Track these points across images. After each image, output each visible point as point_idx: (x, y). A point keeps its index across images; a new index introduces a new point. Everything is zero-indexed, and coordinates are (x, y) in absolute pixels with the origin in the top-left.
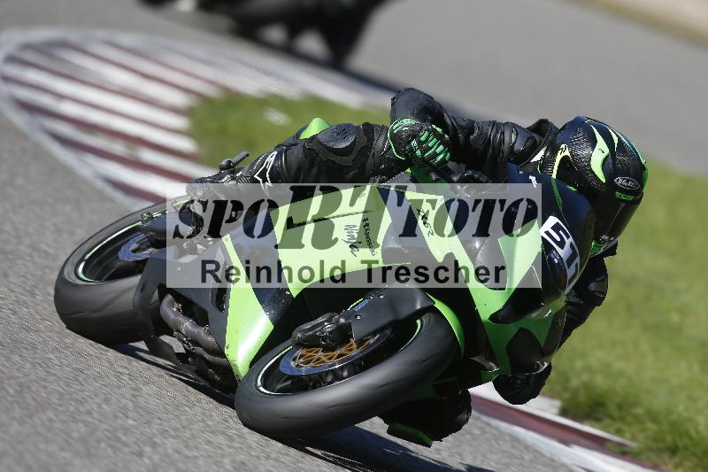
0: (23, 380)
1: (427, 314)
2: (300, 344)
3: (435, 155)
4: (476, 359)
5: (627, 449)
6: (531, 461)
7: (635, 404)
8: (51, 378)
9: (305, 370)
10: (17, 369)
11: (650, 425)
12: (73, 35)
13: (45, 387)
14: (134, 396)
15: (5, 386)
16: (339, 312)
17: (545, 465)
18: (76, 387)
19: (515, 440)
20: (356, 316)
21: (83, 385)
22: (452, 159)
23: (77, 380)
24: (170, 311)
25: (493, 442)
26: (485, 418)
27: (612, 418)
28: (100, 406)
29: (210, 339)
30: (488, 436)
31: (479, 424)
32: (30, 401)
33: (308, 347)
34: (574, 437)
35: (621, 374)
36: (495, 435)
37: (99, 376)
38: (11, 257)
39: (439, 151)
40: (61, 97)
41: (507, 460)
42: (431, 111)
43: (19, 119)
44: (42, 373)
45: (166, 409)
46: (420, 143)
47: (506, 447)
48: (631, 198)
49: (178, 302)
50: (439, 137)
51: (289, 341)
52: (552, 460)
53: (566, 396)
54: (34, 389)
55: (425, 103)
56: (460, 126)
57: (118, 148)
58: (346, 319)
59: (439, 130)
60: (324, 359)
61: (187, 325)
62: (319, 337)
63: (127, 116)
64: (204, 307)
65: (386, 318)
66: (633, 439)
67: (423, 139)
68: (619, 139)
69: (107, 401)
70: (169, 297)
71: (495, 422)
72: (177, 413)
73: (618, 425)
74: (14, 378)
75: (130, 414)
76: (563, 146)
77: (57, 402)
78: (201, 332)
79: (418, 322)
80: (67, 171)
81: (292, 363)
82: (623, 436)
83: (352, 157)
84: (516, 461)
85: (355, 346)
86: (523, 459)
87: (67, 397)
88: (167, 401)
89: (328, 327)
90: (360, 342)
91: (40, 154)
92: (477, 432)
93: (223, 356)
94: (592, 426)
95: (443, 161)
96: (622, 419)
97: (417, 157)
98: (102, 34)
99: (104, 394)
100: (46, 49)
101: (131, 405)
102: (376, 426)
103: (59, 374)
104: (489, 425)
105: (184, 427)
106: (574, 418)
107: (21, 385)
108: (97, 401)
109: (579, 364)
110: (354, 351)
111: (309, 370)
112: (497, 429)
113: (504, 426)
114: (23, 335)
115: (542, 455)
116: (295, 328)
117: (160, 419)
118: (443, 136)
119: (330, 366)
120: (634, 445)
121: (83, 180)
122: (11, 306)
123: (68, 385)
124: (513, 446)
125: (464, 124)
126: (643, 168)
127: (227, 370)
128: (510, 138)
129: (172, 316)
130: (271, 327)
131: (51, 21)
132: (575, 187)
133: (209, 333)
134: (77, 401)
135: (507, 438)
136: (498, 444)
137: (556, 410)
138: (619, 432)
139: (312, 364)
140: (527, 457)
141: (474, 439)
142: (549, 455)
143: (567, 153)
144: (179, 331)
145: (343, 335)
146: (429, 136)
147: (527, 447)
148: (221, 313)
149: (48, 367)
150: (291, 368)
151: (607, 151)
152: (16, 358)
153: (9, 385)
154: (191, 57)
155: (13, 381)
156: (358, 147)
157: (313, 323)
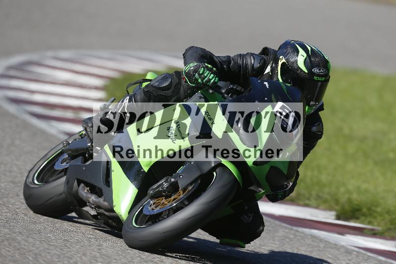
0: (36, 251)
1: (219, 168)
2: (152, 197)
3: (210, 80)
4: (252, 188)
5: (376, 232)
6: (324, 247)
7: (377, 206)
8: (51, 248)
9: (157, 210)
10: (32, 246)
11: (387, 216)
12: (34, 57)
13: (49, 253)
14: (99, 249)
15: (27, 256)
16: (171, 175)
17: (332, 248)
18: (66, 250)
19: (314, 237)
20: (180, 176)
21: (69, 248)
22: (220, 80)
23: (67, 246)
24: (84, 192)
25: (302, 241)
26: (295, 228)
27: (364, 215)
28: (81, 258)
29: (106, 203)
30: (298, 237)
31: (292, 232)
32: (42, 262)
33: (157, 198)
34: (346, 230)
35: (366, 191)
36: (301, 236)
37: (78, 242)
38: (19, 185)
39: (211, 77)
40: (33, 92)
41: (311, 249)
42: (205, 57)
43: (12, 108)
44: (46, 246)
45: (117, 253)
46: (199, 75)
47: (309, 242)
48: (324, 79)
49: (87, 187)
50: (210, 70)
51: (147, 197)
52: (336, 245)
53: (337, 208)
54: (43, 255)
55: (202, 53)
56: (223, 61)
57: (69, 114)
58: (175, 179)
59: (209, 66)
60: (166, 203)
61: (93, 198)
62: (161, 191)
63: (71, 97)
64: (100, 187)
65: (196, 174)
66: (379, 225)
67: (201, 72)
68: (311, 48)
69: (84, 255)
70: (82, 185)
71: (301, 229)
72: (124, 255)
73: (369, 219)
74: (31, 251)
75: (99, 260)
76: (281, 57)
77: (56, 259)
78: (101, 200)
79: (215, 173)
80: (43, 132)
81: (149, 208)
82: (373, 225)
83: (171, 91)
84: (316, 249)
85: (182, 192)
86: (319, 247)
87: (62, 256)
88: (119, 249)
89: (166, 185)
90: (184, 190)
91: (26, 126)
92: (292, 236)
93: (114, 212)
94: (355, 222)
95: (214, 82)
96: (371, 215)
97: (200, 83)
98: (50, 53)
99: (82, 251)
100: (20, 67)
101: (98, 255)
102: (200, 234)
103: (56, 244)
104: (297, 231)
105: (129, 262)
106: (345, 220)
107: (36, 254)
108: (79, 255)
109: (342, 189)
110: (181, 195)
111: (158, 210)
112: (303, 233)
113: (307, 230)
114: (32, 226)
115: (330, 243)
116: (148, 189)
117: (115, 259)
118: (212, 69)
119: (170, 206)
120: (379, 229)
121: (52, 136)
122: (23, 212)
123: (62, 250)
124: (313, 241)
125: (225, 59)
126: (327, 62)
127: (117, 219)
128: (251, 61)
129: (85, 195)
130: (136, 191)
131: (20, 51)
132: (290, 83)
133: (105, 200)
134: (68, 257)
135: (309, 237)
136: (304, 241)
137: (334, 217)
138: (370, 223)
139: (159, 207)
140: (322, 245)
141: (291, 240)
142: (333, 242)
143: (284, 60)
144: (89, 202)
145: (174, 188)
146: (204, 70)
147: (321, 240)
148: (108, 188)
149: (49, 242)
150: (149, 211)
151: (305, 55)
152: (31, 240)
153: (29, 255)
154: (101, 58)
155: (31, 253)
156: (174, 85)
157: (158, 184)
